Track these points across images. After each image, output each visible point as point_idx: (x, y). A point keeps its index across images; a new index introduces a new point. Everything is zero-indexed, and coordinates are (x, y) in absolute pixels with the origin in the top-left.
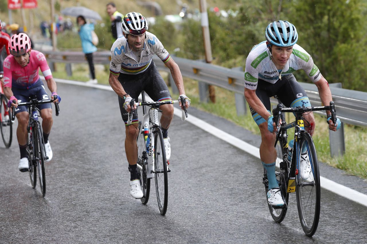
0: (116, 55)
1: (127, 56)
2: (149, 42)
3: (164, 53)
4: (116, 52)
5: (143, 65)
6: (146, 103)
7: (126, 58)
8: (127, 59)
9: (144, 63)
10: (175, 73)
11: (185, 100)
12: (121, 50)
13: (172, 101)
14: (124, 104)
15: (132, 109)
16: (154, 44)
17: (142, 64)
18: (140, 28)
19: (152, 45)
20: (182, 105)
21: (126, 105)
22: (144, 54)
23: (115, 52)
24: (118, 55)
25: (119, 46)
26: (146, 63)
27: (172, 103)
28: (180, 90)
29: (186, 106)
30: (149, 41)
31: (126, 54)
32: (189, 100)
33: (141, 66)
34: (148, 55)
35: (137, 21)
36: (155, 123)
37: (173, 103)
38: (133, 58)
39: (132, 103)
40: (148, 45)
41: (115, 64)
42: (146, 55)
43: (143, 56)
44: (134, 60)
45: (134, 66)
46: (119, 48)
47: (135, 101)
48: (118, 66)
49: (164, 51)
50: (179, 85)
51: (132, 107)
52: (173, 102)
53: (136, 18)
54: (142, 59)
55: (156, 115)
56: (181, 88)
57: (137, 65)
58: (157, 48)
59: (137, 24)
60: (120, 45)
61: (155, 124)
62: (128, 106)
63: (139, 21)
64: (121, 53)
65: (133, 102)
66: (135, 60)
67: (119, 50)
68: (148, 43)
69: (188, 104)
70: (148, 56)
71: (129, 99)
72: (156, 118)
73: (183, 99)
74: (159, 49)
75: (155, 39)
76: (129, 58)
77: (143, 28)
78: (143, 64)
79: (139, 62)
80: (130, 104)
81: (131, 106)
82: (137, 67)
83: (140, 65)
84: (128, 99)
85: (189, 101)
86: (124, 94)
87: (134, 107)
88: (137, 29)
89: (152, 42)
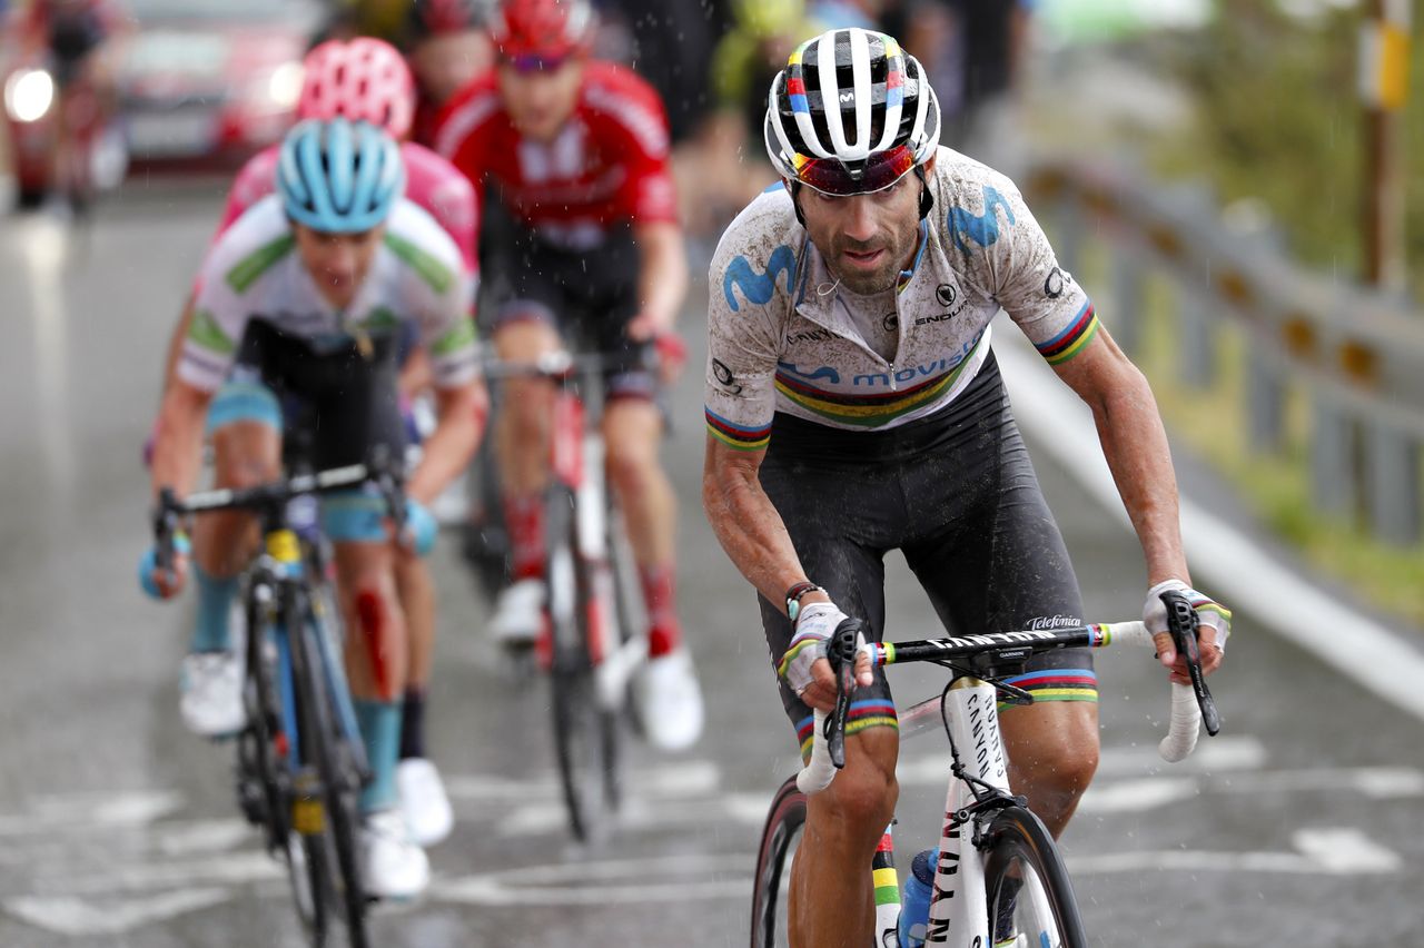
0: (735, 307)
1: (808, 322)
2: (957, 223)
3: (1055, 296)
4: (736, 287)
5: (919, 379)
6: (926, 647)
7: (801, 330)
8: (814, 337)
9: (927, 369)
10: (1123, 433)
11: (1193, 614)
12: (771, 274)
13: (1099, 629)
14: (789, 653)
15: (847, 686)
16: (992, 240)
17: (913, 373)
18: (861, 150)
19: (973, 244)
20: (1181, 649)
21: (804, 659)
22: (925, 304)
23: (727, 285)
24: (751, 305)
25: (760, 248)
26: (943, 362)
27: (1099, 643)
28: (1157, 547)
29: (1206, 656)
30: (957, 216)
31: (801, 309)
32: (1222, 616)
33: (905, 386)
34: (953, 308)
35: (853, 102)
36: (984, 780)
37: (1109, 642)
38: (852, 336)
39: (840, 650)
40: (948, 241)
41: (730, 367)
42: (935, 311)
43: (919, 322)
44: (862, 349)
45: (856, 381)
46: (759, 261)
47: (861, 635)
48: (755, 386)
49: (1054, 288)
50: (1150, 517)
51: (846, 673)
52: (1104, 634)
53: (845, 78)
54: (915, 338)
55: (986, 726)
56: (1159, 534)
57: (878, 381)
58: (1012, 264)
59: (849, 117)
60: (766, 241)
61: (990, 788)
62: (814, 669)
63: (864, 94)
64: (770, 296)
65: (849, 638)
66: (862, 343)
67: (759, 272)
68: (952, 229)
69: (1218, 644)
70: (954, 319)
71: (822, 616)
72: (988, 745)
73: (1183, 609)
74: (1020, 272)
75: (997, 205)
76: (826, 333)
77: (886, 143)
78: (918, 373)
79: (890, 358)
80: (830, 657)
81: (836, 667)
82: (878, 388)
83: (898, 379)
84: (818, 621)
85: (1219, 624)
86: (792, 583)
87: (855, 676)
88: (845, 152)
89: (973, 226)
